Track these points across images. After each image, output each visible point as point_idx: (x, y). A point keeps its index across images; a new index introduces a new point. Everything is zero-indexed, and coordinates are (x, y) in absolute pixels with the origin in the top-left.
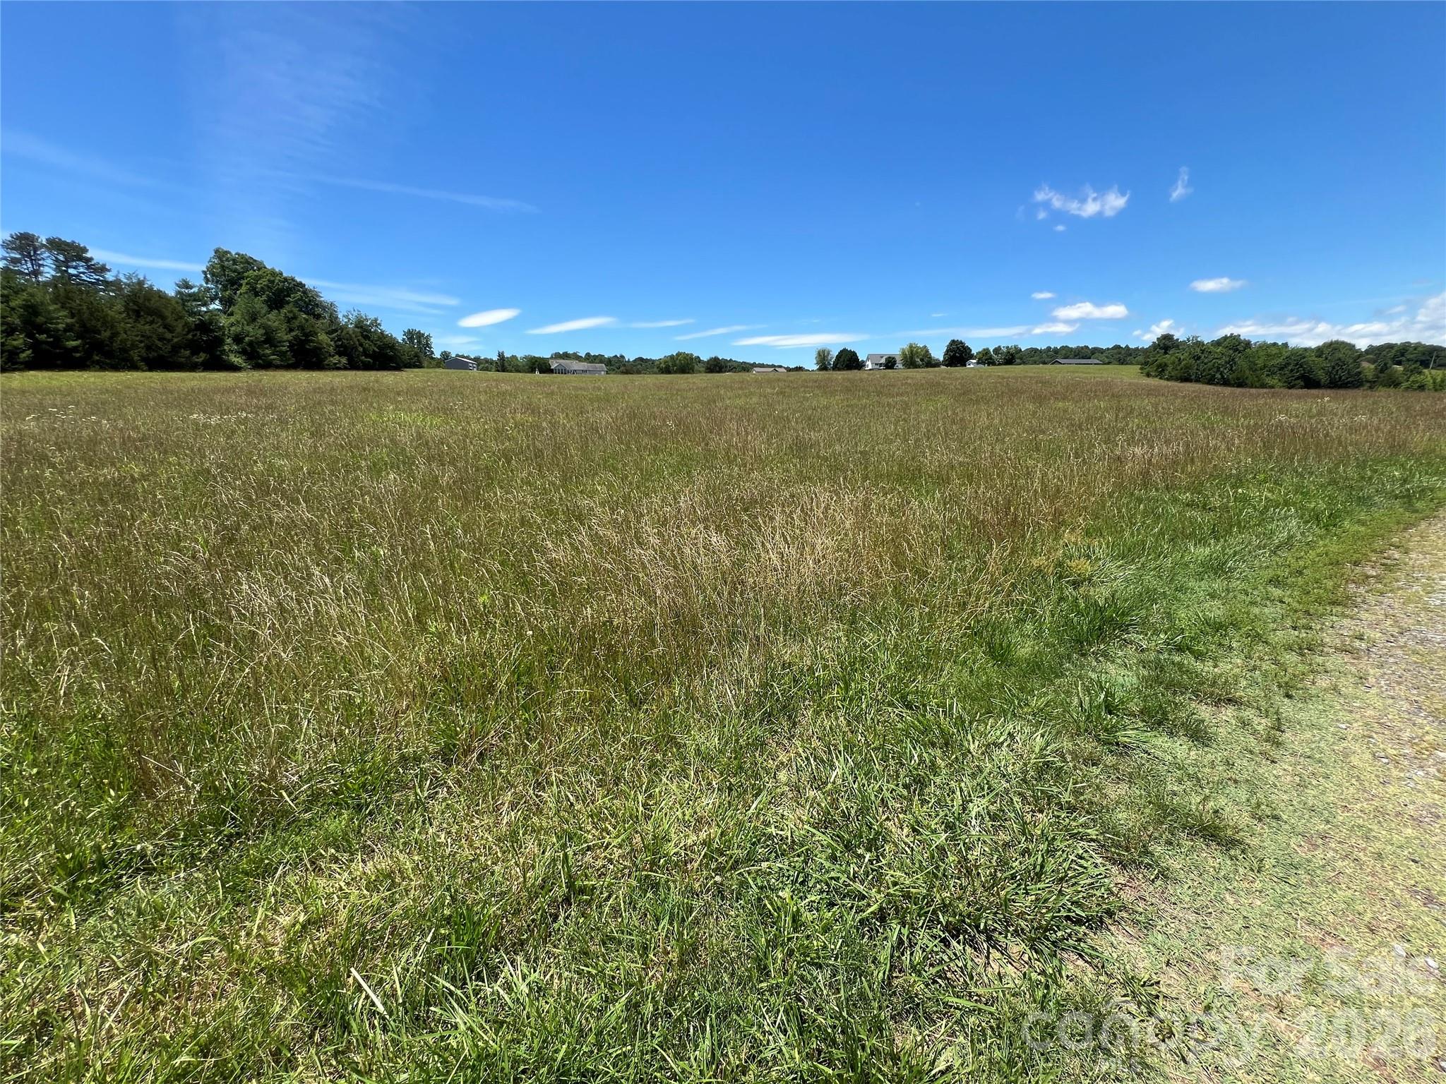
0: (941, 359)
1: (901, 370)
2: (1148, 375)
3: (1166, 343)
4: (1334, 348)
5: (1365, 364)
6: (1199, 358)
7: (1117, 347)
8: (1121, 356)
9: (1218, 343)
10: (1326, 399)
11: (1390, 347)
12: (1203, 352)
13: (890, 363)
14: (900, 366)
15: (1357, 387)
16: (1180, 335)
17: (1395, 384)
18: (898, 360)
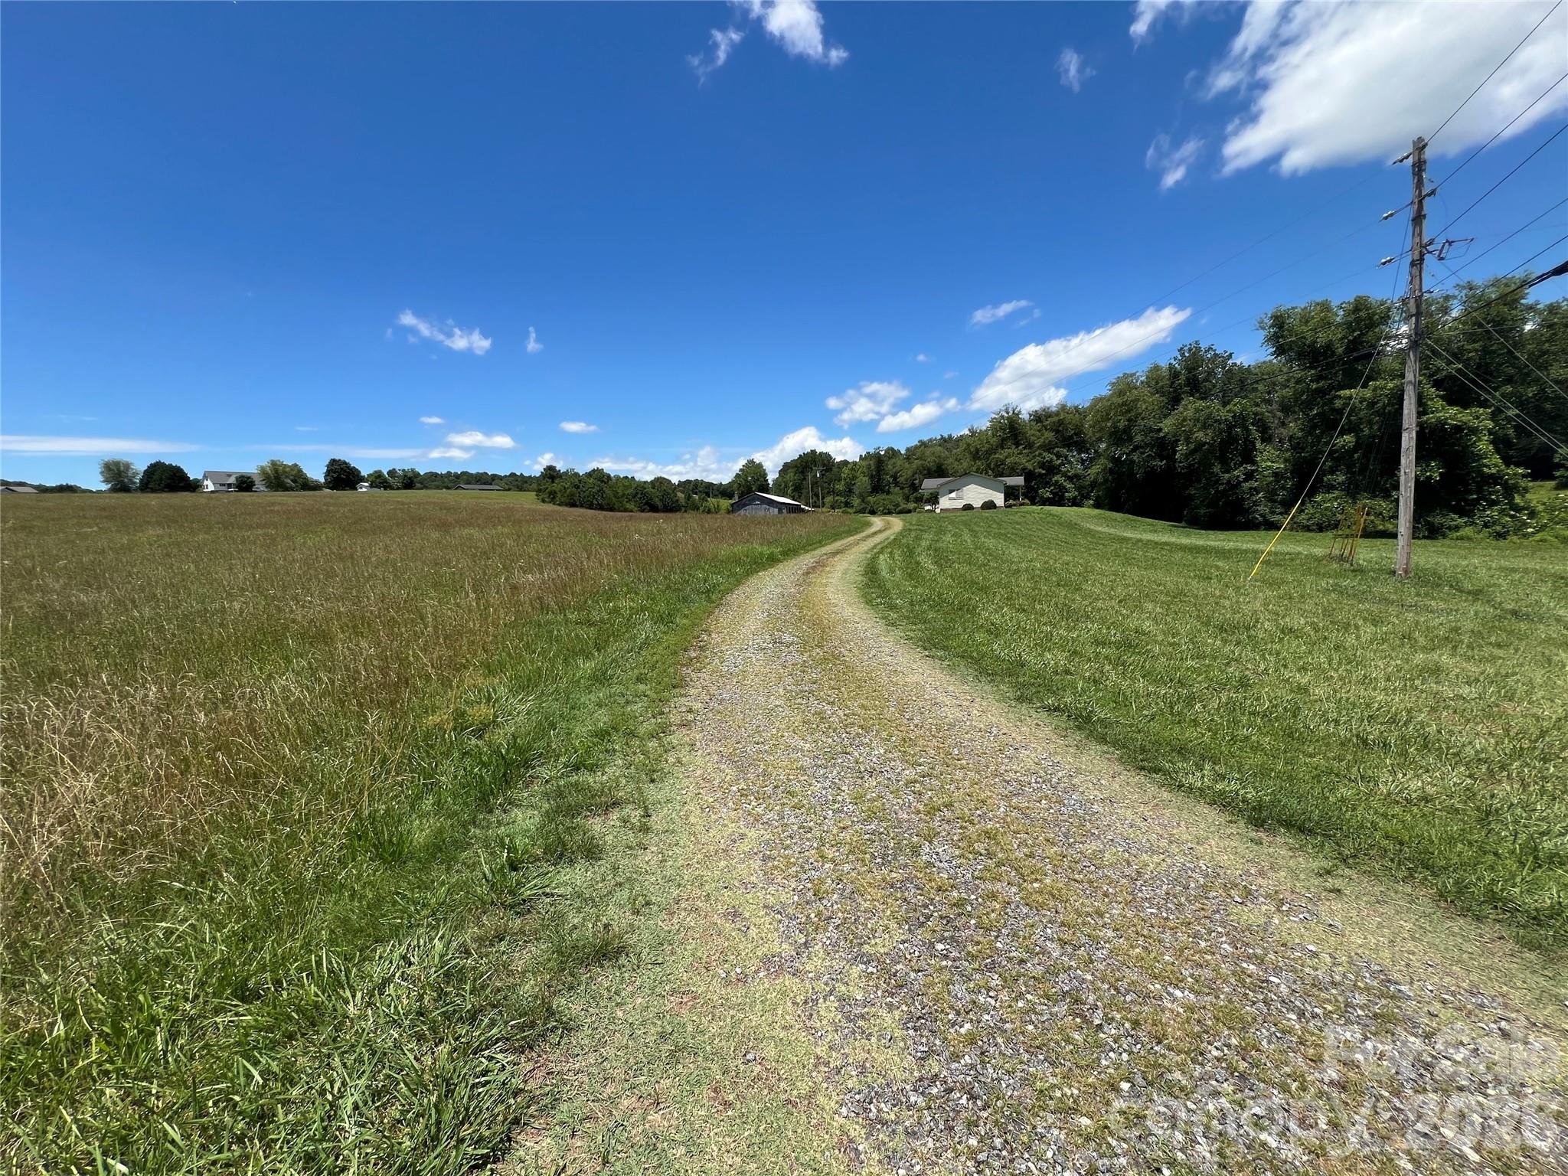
0: (322, 480)
1: (262, 494)
2: (543, 501)
3: (551, 473)
4: (660, 482)
5: (679, 494)
6: (578, 487)
7: (513, 475)
8: (518, 483)
9: (589, 475)
10: (661, 520)
11: (688, 482)
12: (580, 481)
13: (245, 484)
14: (262, 488)
15: (676, 511)
16: (561, 466)
17: (696, 508)
18: (257, 480)
